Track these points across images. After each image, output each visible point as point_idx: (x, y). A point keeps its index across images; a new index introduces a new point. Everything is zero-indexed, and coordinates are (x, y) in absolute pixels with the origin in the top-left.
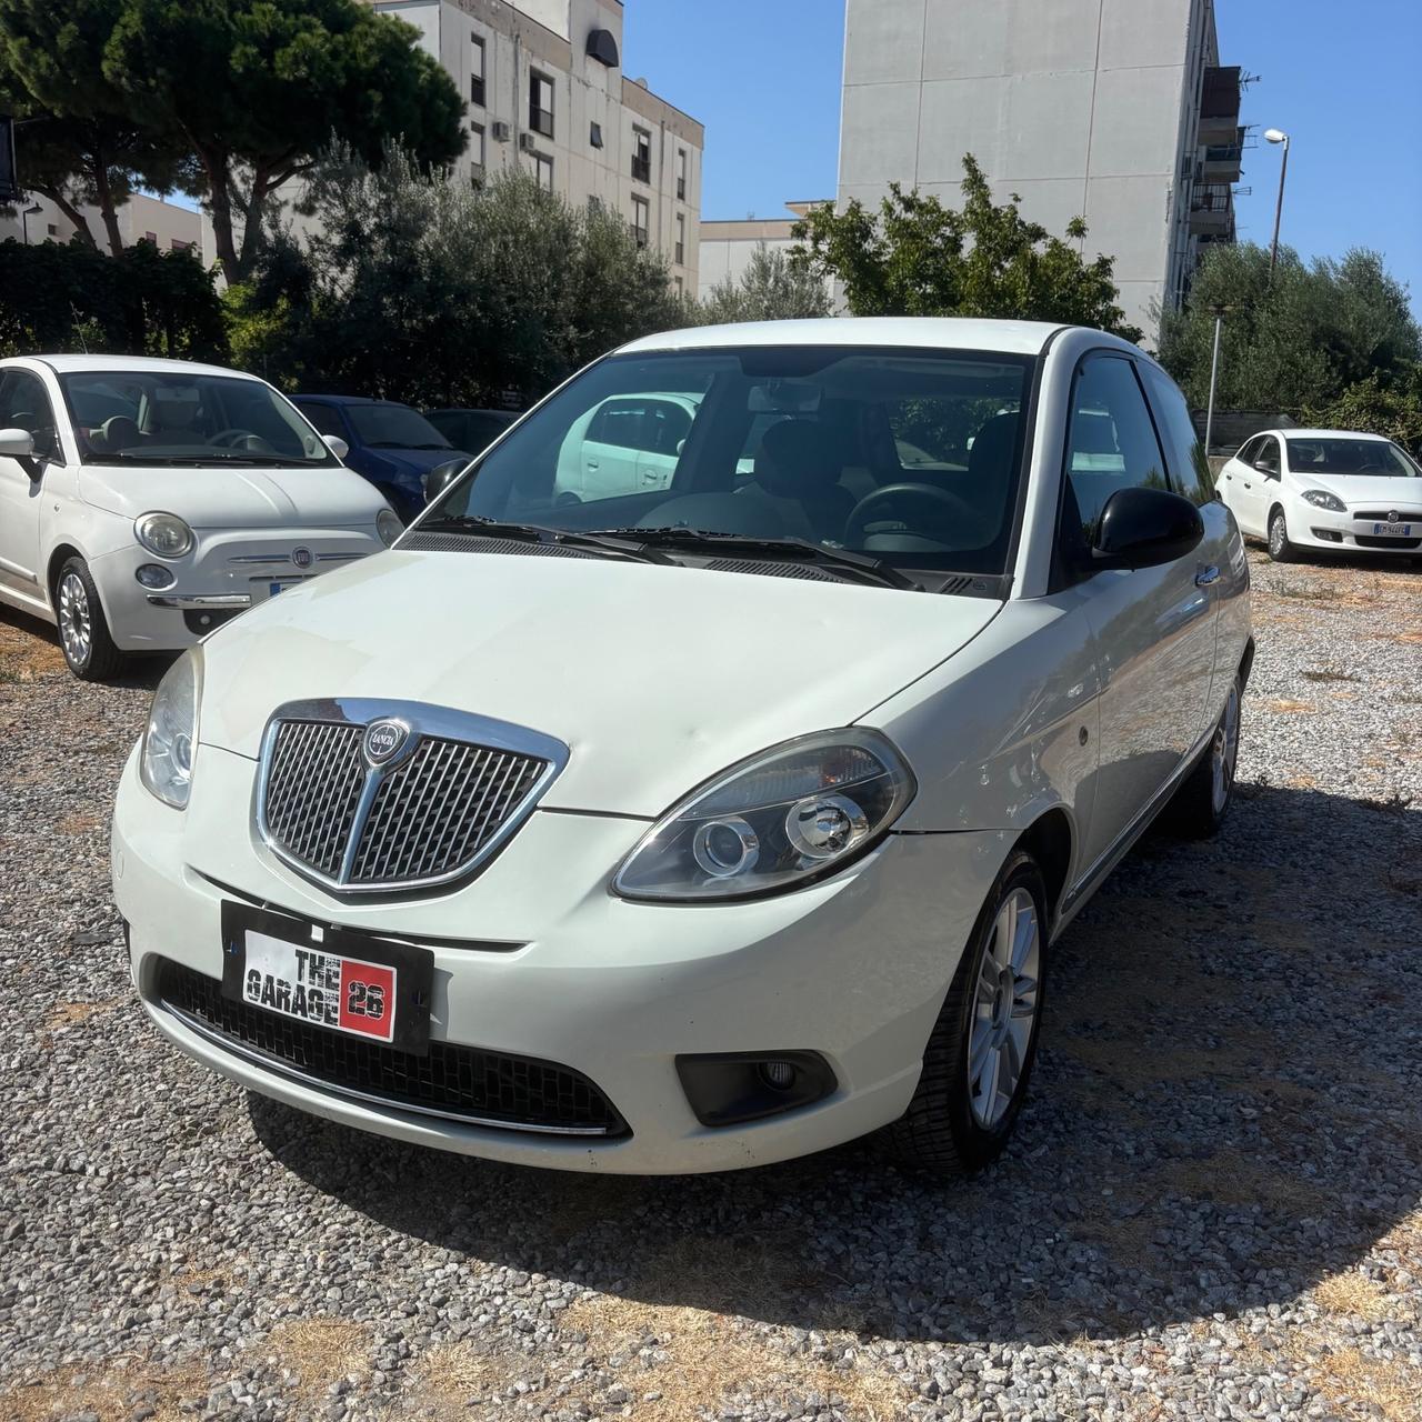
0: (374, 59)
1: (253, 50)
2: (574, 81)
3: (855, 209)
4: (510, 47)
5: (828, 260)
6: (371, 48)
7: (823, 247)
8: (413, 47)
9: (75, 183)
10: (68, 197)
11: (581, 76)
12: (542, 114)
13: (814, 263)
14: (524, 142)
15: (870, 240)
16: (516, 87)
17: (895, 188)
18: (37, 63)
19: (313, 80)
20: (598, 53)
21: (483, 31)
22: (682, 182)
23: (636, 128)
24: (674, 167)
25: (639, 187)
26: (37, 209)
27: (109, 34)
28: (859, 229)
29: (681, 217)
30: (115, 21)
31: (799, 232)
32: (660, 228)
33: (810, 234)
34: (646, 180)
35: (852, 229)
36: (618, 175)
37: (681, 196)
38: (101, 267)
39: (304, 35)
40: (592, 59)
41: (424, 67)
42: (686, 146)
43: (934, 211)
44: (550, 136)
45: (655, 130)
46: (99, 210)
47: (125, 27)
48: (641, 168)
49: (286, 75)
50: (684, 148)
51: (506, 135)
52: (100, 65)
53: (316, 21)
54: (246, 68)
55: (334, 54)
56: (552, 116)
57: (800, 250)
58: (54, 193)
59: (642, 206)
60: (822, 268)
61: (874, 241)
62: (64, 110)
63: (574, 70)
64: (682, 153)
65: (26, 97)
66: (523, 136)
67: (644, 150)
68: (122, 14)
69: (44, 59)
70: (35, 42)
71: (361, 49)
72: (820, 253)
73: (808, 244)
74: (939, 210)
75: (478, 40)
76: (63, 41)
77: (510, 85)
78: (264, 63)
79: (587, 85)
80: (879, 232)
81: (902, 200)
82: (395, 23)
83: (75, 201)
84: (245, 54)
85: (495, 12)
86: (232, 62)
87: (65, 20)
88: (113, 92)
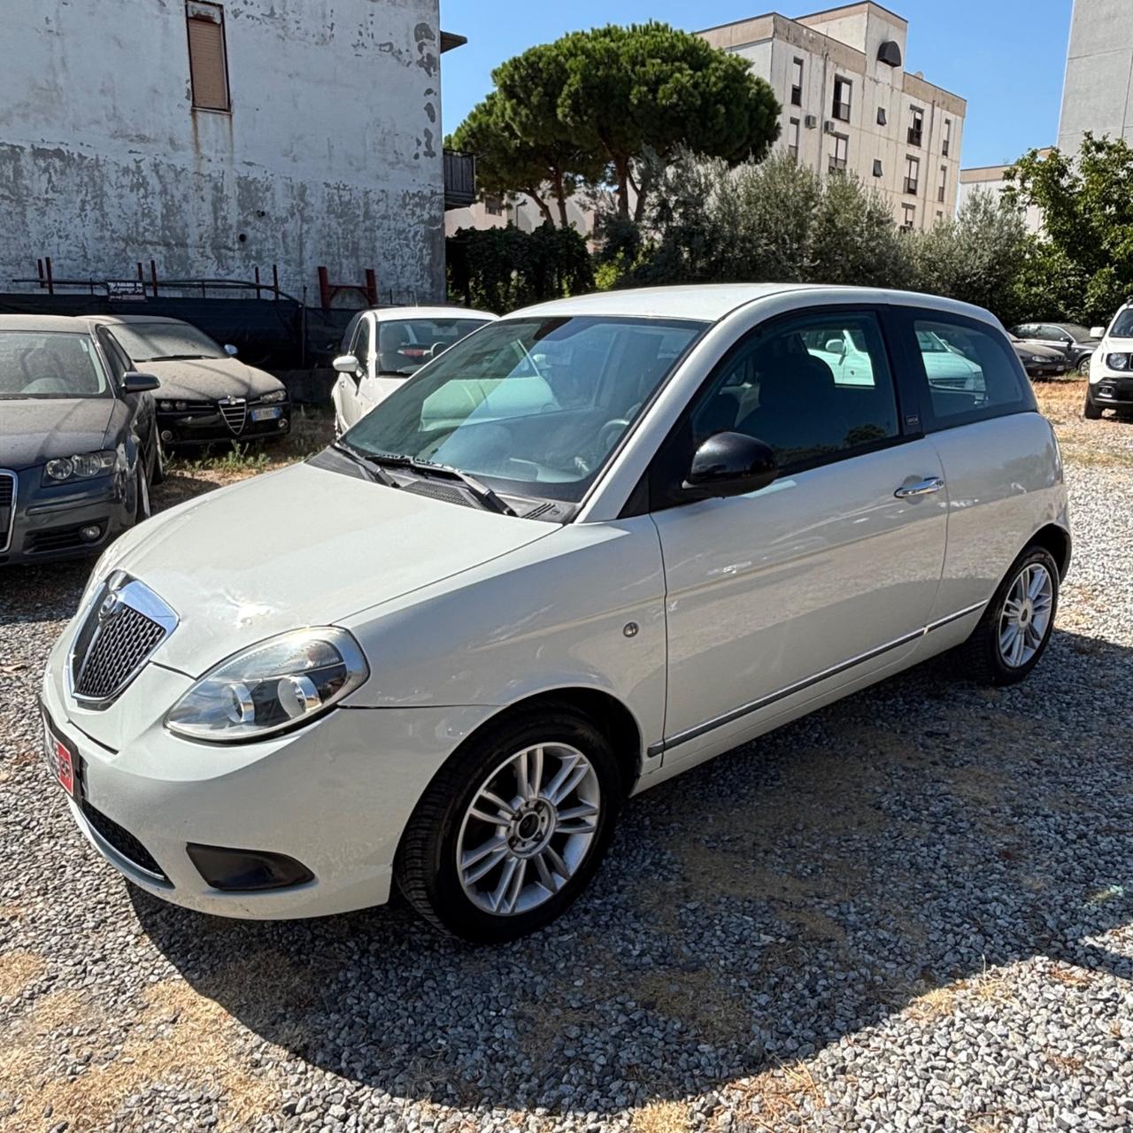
0: (721, 85)
1: (645, 89)
2: (867, 79)
3: (1054, 156)
4: (821, 63)
5: (1033, 194)
6: (719, 78)
7: (1029, 185)
8: (747, 73)
9: (545, 185)
10: (539, 194)
11: (873, 76)
12: (842, 107)
13: (1021, 198)
14: (827, 127)
15: (1066, 177)
16: (823, 89)
17: (1088, 135)
18: (520, 114)
19: (681, 103)
20: (886, 58)
21: (802, 54)
22: (946, 143)
23: (912, 108)
24: (941, 132)
25: (913, 151)
26: (524, 203)
27: (561, 90)
28: (1058, 169)
29: (944, 169)
30: (565, 83)
31: (1009, 176)
32: (927, 178)
33: (1018, 175)
34: (919, 144)
35: (1051, 170)
36: (897, 142)
37: (945, 153)
38: (520, 240)
39: (677, 75)
40: (882, 63)
41: (753, 85)
42: (951, 117)
43: (1121, 150)
44: (847, 121)
45: (927, 108)
46: (556, 200)
47: (570, 86)
48: (915, 136)
49: (664, 102)
50: (949, 118)
51: (814, 123)
52: (555, 111)
53: (685, 66)
54: (640, 101)
55: (696, 85)
56: (849, 106)
57: (1010, 189)
58: (532, 194)
59: (914, 164)
60: (1027, 200)
61: (1070, 177)
62: (535, 141)
63: (867, 73)
64: (948, 122)
65: (517, 137)
66: (827, 123)
67: (918, 123)
68: (569, 77)
69: (524, 112)
70: (520, 102)
71: (713, 79)
72: (1026, 189)
73: (1016, 184)
74: (1125, 150)
75: (799, 62)
76: (534, 100)
77: (820, 89)
78: (650, 97)
79: (877, 82)
80: (1074, 170)
81: (1094, 144)
82: (736, 59)
83: (543, 197)
84: (639, 92)
85: (812, 41)
86: (631, 97)
87: (537, 86)
88: (563, 127)
